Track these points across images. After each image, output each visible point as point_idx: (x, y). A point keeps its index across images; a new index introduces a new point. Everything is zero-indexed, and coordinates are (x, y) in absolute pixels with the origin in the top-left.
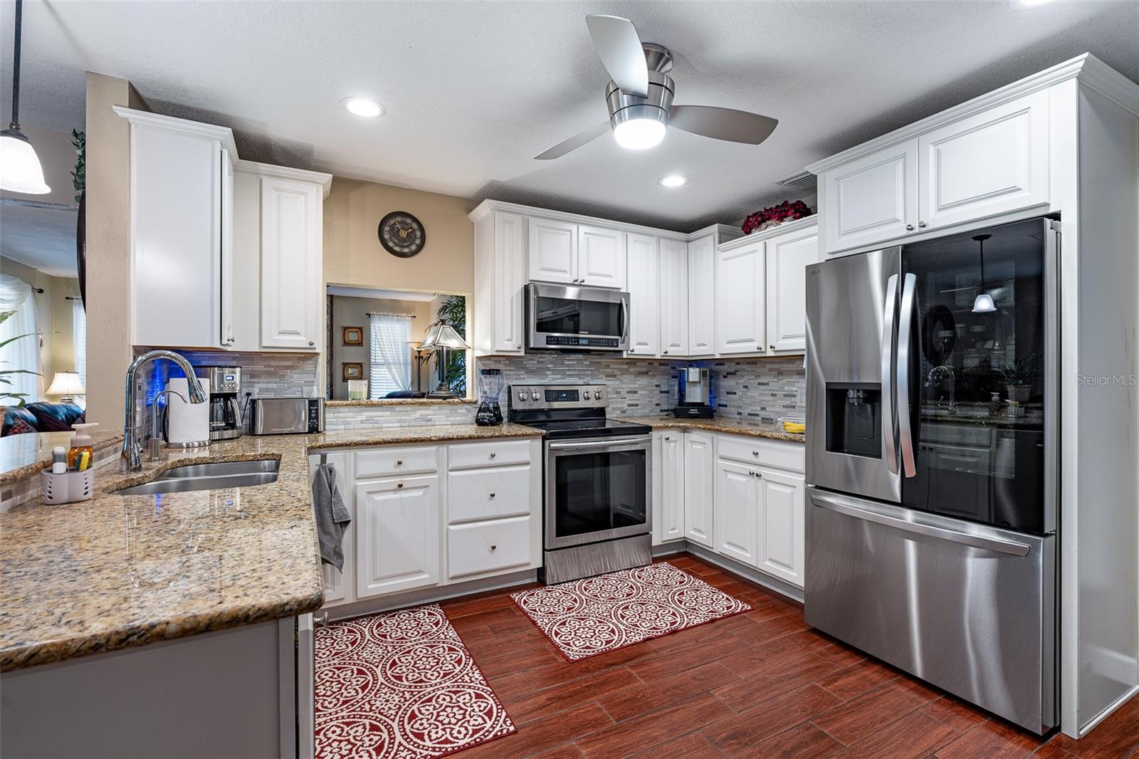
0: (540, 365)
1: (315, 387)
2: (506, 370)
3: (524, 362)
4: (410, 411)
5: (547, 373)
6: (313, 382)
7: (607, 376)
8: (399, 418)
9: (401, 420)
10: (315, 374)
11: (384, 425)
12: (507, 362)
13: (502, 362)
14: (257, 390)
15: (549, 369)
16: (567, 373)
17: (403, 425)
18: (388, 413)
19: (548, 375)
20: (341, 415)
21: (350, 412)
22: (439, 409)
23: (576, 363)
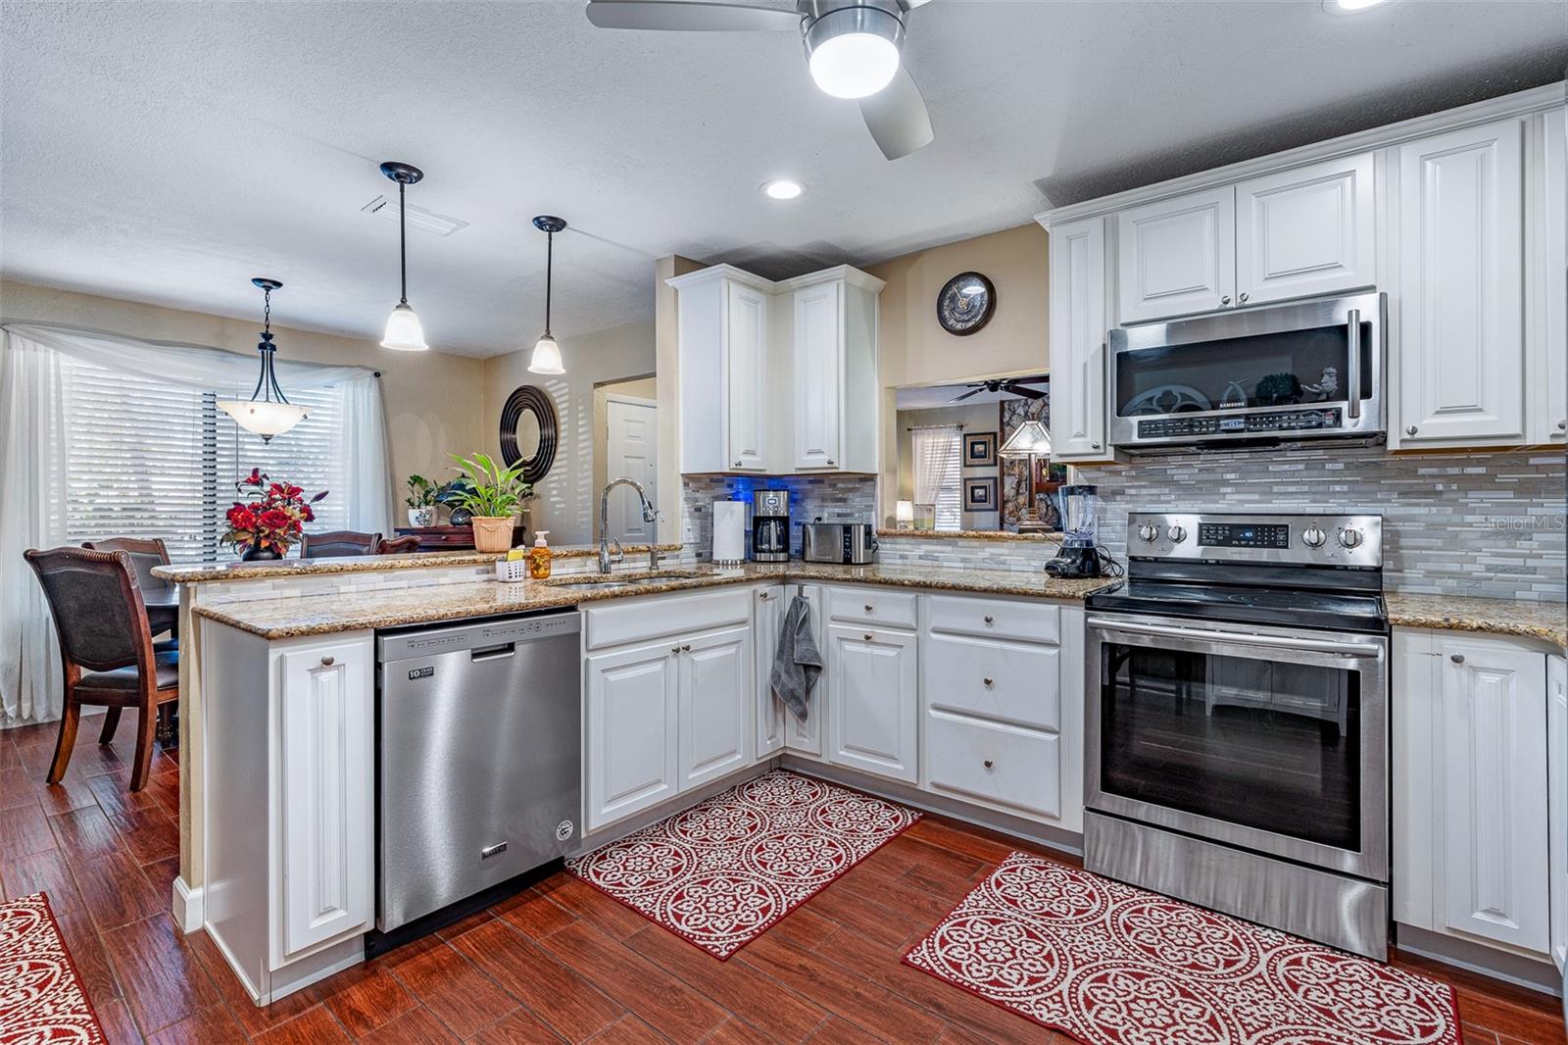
0: (1206, 476)
1: (873, 513)
2: (1129, 487)
3: (1169, 472)
4: (977, 548)
5: (1223, 490)
6: (872, 506)
7: (1403, 494)
8: (963, 556)
9: (965, 559)
10: (874, 497)
11: (945, 564)
12: (1134, 473)
13: (1124, 474)
14: (826, 515)
15: (1226, 483)
16: (1276, 489)
17: (968, 565)
18: (950, 548)
19: (1225, 494)
20: (898, 547)
21: (907, 544)
22: (1017, 547)
23: (1301, 467)
